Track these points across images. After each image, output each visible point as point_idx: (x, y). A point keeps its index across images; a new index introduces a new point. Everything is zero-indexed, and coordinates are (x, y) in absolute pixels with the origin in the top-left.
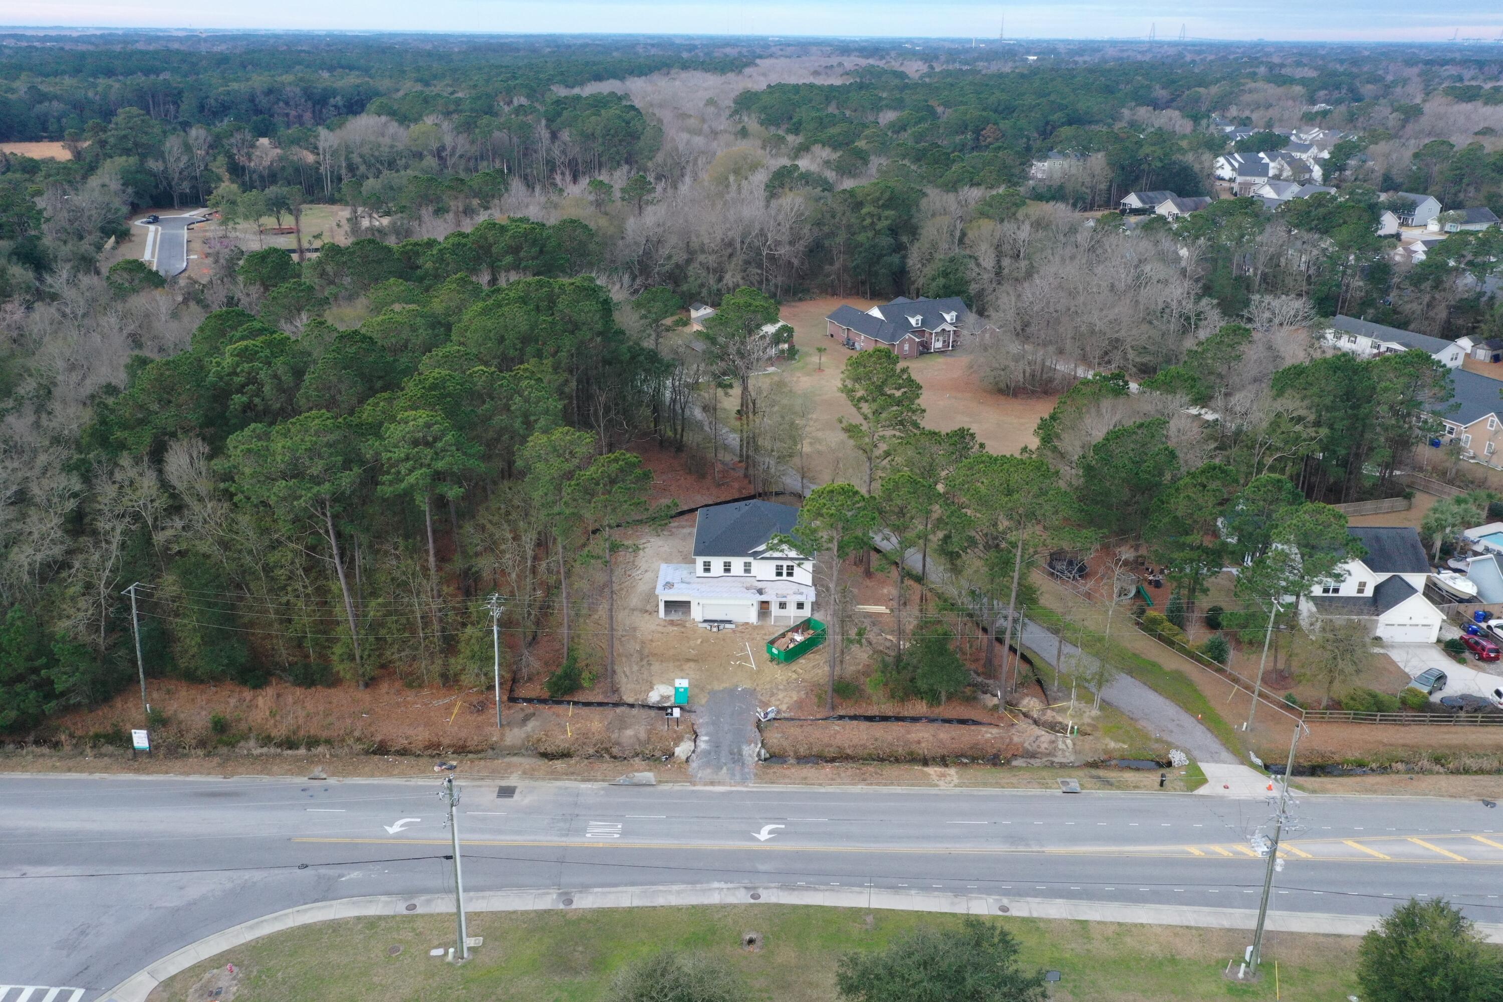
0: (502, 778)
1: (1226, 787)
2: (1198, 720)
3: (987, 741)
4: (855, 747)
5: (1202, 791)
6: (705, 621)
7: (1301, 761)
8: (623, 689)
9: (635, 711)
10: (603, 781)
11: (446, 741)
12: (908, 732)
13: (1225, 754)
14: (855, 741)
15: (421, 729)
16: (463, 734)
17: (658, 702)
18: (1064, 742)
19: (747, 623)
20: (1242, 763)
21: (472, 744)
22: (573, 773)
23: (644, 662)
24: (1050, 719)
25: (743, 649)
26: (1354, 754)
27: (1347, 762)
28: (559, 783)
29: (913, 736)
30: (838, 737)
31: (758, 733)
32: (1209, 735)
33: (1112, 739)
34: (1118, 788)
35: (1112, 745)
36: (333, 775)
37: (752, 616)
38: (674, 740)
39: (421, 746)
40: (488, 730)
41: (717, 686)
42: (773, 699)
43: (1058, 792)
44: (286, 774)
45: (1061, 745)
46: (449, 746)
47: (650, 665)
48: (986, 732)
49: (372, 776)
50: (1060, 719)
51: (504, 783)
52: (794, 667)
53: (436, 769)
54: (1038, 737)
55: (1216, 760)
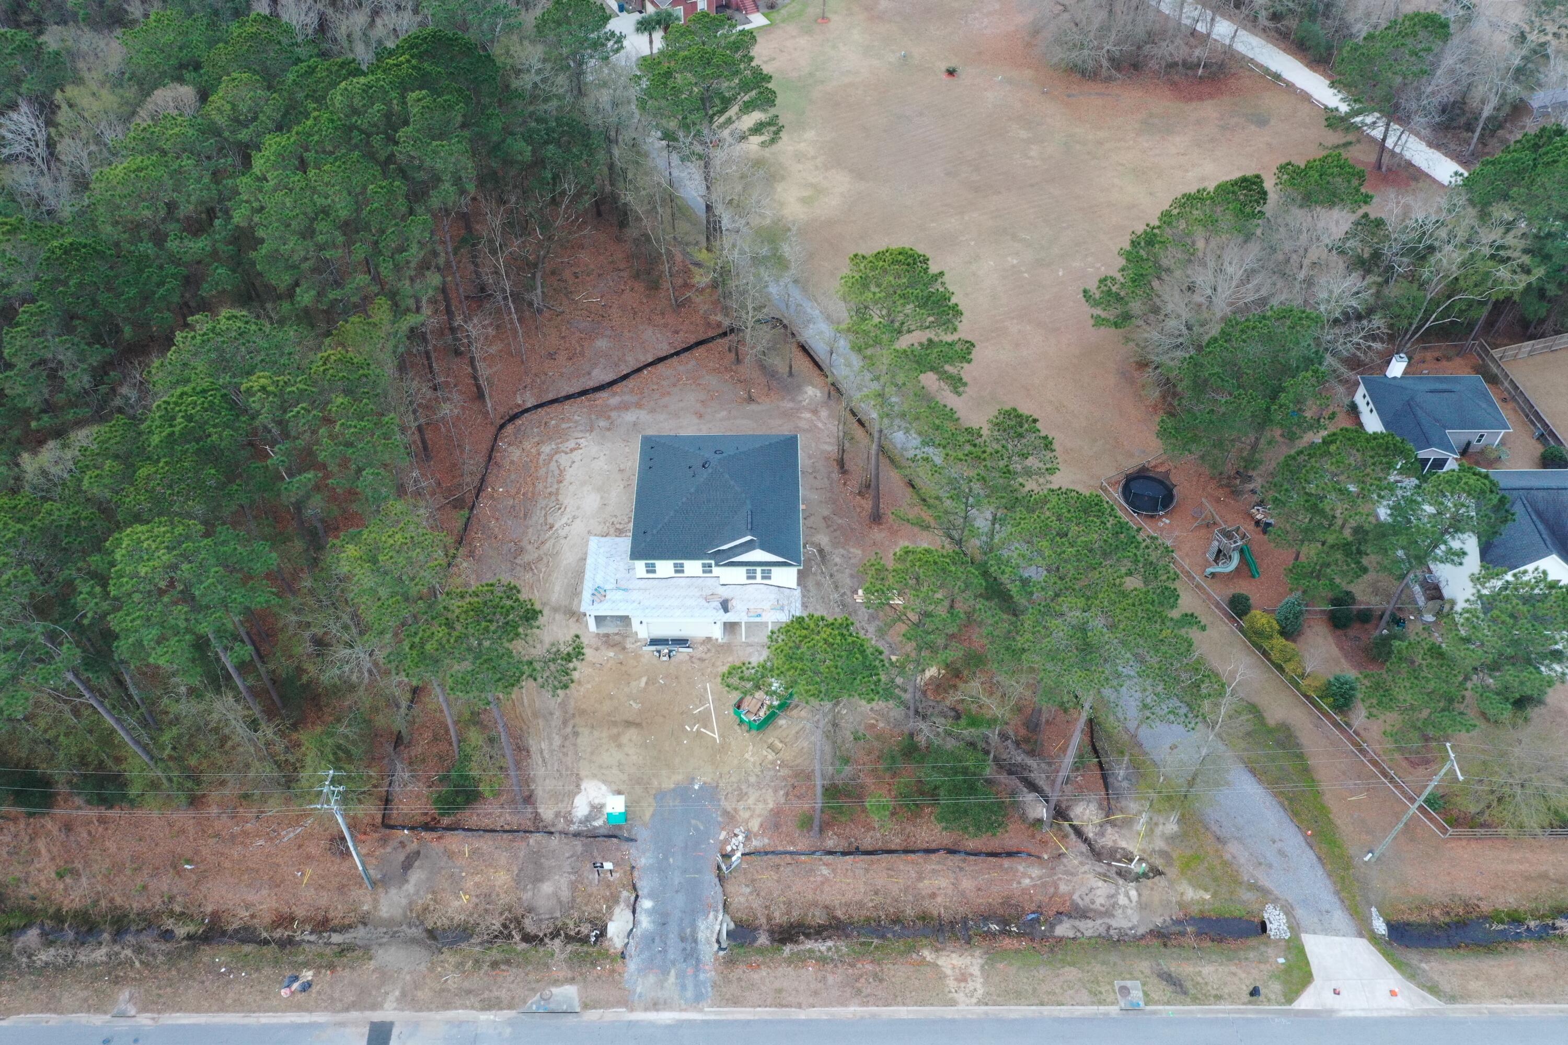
0: (374, 1007)
2: (1306, 837)
3: (1025, 891)
4: (848, 905)
5: (1306, 1001)
6: (654, 642)
7: (1437, 913)
8: (539, 792)
9: (554, 841)
10: (510, 1007)
11: (300, 912)
12: (920, 878)
13: (1339, 917)
14: (849, 896)
15: (265, 892)
16: (323, 900)
17: (588, 819)
18: (1127, 895)
19: (709, 639)
20: (1361, 935)
21: (337, 913)
22: (469, 992)
23: (569, 730)
24: (1110, 844)
25: (702, 700)
26: (1507, 900)
27: (1498, 917)
28: (451, 1014)
29: (926, 885)
30: (826, 888)
31: (719, 889)
32: (1320, 872)
33: (1190, 883)
34: (1195, 1000)
35: (1191, 894)
36: (144, 1009)
37: (717, 633)
38: (607, 900)
39: (267, 921)
40: (355, 893)
41: (669, 782)
42: (741, 806)
43: (1113, 1010)
44: (79, 1010)
45: (1122, 900)
46: (303, 922)
47: (576, 734)
48: (1024, 875)
49: (198, 1010)
50: (1123, 844)
51: (377, 1016)
52: (772, 737)
54: (1091, 889)
55: (1328, 930)
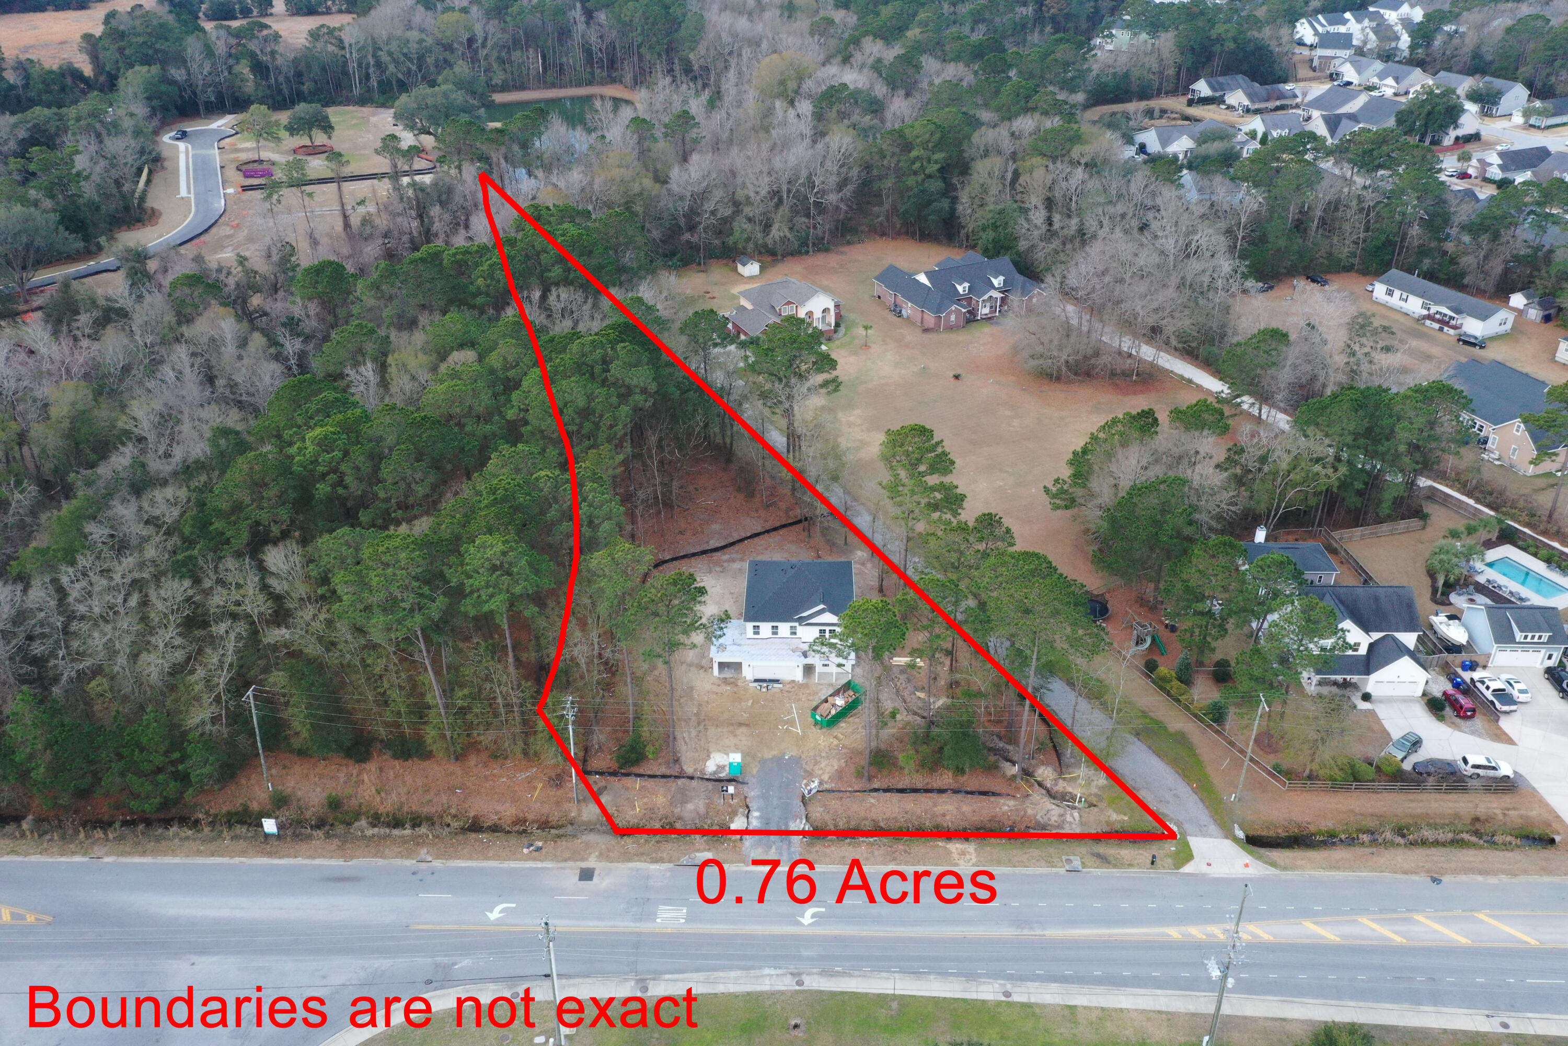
0: (583, 860)
1: (1209, 865)
2: (1193, 789)
3: (1004, 814)
4: (888, 819)
5: (1188, 868)
6: (756, 681)
7: (1280, 831)
8: (683, 759)
9: (694, 783)
10: (669, 862)
11: (530, 817)
12: (935, 805)
13: (1213, 828)
14: (888, 814)
15: (508, 805)
16: (546, 809)
17: (715, 773)
18: (1072, 815)
19: (793, 681)
20: (1226, 837)
21: (554, 818)
22: (642, 854)
23: (701, 727)
24: (1061, 789)
25: (790, 712)
26: (1326, 824)
27: (1320, 833)
28: (631, 865)
29: (939, 809)
30: (873, 810)
31: (802, 808)
32: (1201, 806)
33: (1114, 810)
34: (1115, 866)
35: (1114, 817)
36: (437, 857)
37: (799, 676)
38: (729, 814)
39: (509, 822)
40: (566, 806)
41: (768, 754)
42: (816, 768)
43: (1062, 871)
44: (397, 857)
45: (1069, 818)
46: (533, 822)
47: (706, 729)
48: (1004, 804)
49: (471, 858)
50: (1070, 789)
51: (585, 865)
52: (836, 731)
53: (525, 851)
54: (1048, 811)
55: (1204, 834)
